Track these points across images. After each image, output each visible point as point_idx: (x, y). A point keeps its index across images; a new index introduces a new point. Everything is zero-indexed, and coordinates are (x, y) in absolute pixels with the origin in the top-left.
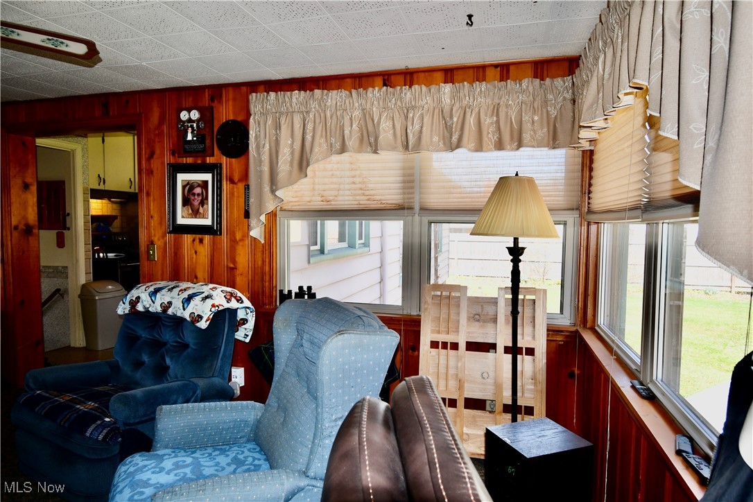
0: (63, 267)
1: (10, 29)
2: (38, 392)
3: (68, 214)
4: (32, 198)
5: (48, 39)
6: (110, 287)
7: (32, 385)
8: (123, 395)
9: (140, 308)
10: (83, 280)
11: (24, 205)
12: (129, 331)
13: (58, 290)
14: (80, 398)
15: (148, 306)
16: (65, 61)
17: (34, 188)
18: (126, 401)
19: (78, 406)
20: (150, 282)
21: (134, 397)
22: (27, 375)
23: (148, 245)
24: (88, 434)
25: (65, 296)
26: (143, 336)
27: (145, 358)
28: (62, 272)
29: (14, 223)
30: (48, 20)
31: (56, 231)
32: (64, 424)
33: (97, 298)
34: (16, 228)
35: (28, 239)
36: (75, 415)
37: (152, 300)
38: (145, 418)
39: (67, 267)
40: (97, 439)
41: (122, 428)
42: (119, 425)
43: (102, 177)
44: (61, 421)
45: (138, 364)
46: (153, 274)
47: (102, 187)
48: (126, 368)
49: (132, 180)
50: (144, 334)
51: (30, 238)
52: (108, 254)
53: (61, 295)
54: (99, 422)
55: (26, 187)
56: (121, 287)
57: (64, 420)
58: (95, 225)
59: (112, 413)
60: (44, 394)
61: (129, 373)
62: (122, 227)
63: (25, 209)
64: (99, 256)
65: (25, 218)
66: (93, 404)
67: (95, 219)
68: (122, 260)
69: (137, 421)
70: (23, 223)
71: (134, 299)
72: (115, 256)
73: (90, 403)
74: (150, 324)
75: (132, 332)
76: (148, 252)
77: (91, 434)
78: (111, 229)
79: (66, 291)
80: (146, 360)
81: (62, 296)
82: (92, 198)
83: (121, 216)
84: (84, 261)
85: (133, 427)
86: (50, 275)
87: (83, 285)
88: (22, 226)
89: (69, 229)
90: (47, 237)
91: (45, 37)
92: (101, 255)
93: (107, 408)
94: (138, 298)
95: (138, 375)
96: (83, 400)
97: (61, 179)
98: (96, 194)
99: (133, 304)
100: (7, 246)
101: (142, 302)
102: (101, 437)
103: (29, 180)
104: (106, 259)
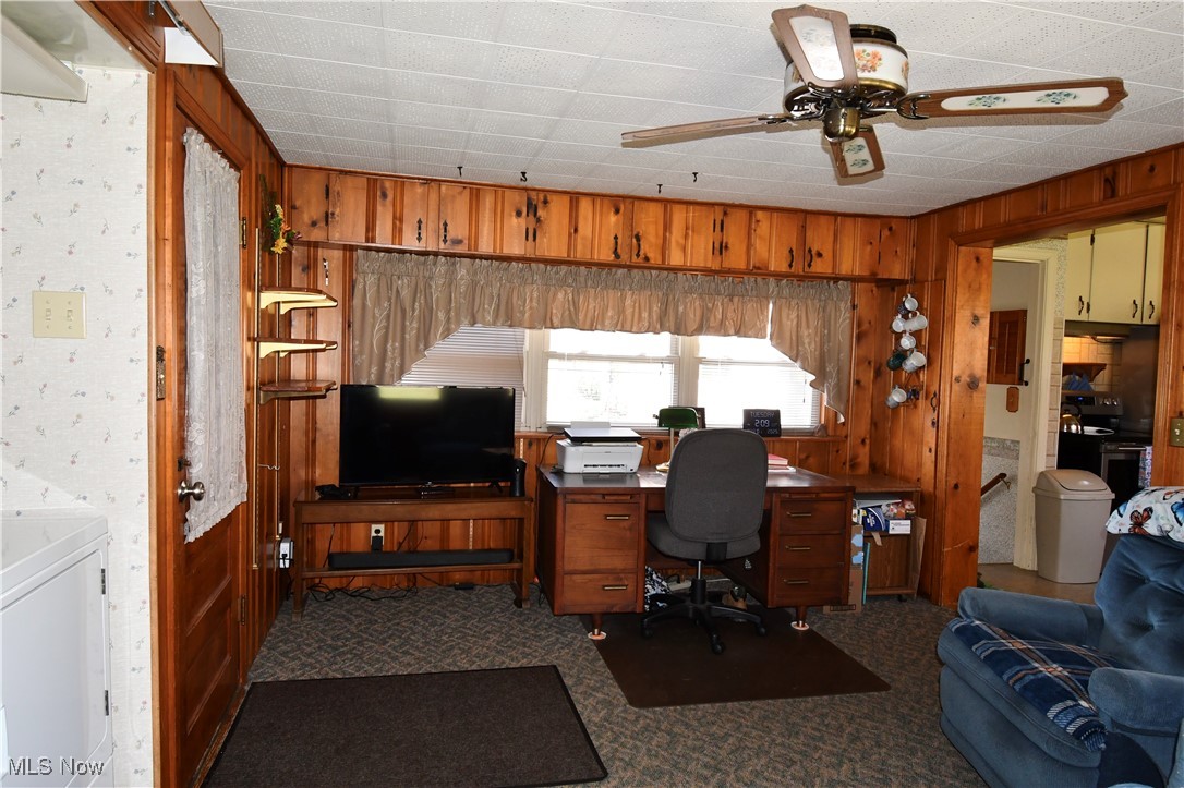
0: (1012, 442)
1: (995, 95)
2: (977, 622)
3: (1028, 361)
4: (981, 335)
5: (1049, 95)
6: (1086, 483)
7: (968, 610)
8: (1116, 673)
9: (1151, 527)
10: (1041, 466)
11: (972, 346)
12: (1126, 564)
13: (1003, 476)
14: (1038, 652)
15: (1167, 528)
16: (1057, 124)
17: (985, 322)
18: (1123, 686)
19: (1036, 665)
20: (1171, 485)
21: (1136, 684)
22: (963, 593)
23: (1171, 418)
24: (1051, 714)
25: (1012, 485)
26: (1152, 579)
27: (1154, 620)
28: (1010, 449)
29: (955, 374)
30: (1043, 66)
31: (1008, 386)
32: (1014, 684)
33: (1062, 497)
34: (958, 380)
35: (971, 396)
36: (1032, 677)
37: (1177, 518)
38: (1151, 728)
39: (1018, 442)
40: (1065, 729)
41: (1108, 728)
42: (1104, 720)
43: (1085, 300)
44: (1010, 678)
45: (1142, 628)
46: (1177, 473)
47: (1084, 317)
48: (1116, 627)
49: (1139, 302)
50: (1155, 577)
51: (975, 394)
52: (1085, 428)
53: (1006, 483)
54: (1070, 703)
55: (976, 320)
56: (1104, 485)
57: (1015, 678)
58: (1066, 377)
59: (1092, 696)
60: (985, 628)
61: (1121, 637)
62: (1111, 385)
63: (972, 353)
64: (1069, 428)
65: (970, 365)
66: (1060, 669)
67: (1068, 369)
68: (1109, 439)
69: (1136, 726)
70: (968, 372)
71: (1141, 511)
72: (1097, 431)
73: (1055, 666)
74: (1168, 562)
75: (1131, 567)
76: (1171, 430)
77: (1056, 716)
78: (1092, 386)
79: (1014, 479)
80: (1156, 624)
81: (1008, 484)
82: (1066, 335)
83: (1111, 365)
84: (1046, 434)
85: (1126, 734)
86: (993, 452)
87: (1042, 473)
88: (965, 379)
89: (1027, 384)
90: (996, 393)
91: (1043, 93)
92: (1074, 428)
93: (1085, 683)
94: (1149, 511)
95: (1139, 646)
96: (1043, 657)
97: (1022, 308)
98: (1073, 328)
99: (1139, 520)
100: (944, 404)
101: (1157, 519)
102: (1071, 729)
103: (980, 311)
104: (1081, 436)
